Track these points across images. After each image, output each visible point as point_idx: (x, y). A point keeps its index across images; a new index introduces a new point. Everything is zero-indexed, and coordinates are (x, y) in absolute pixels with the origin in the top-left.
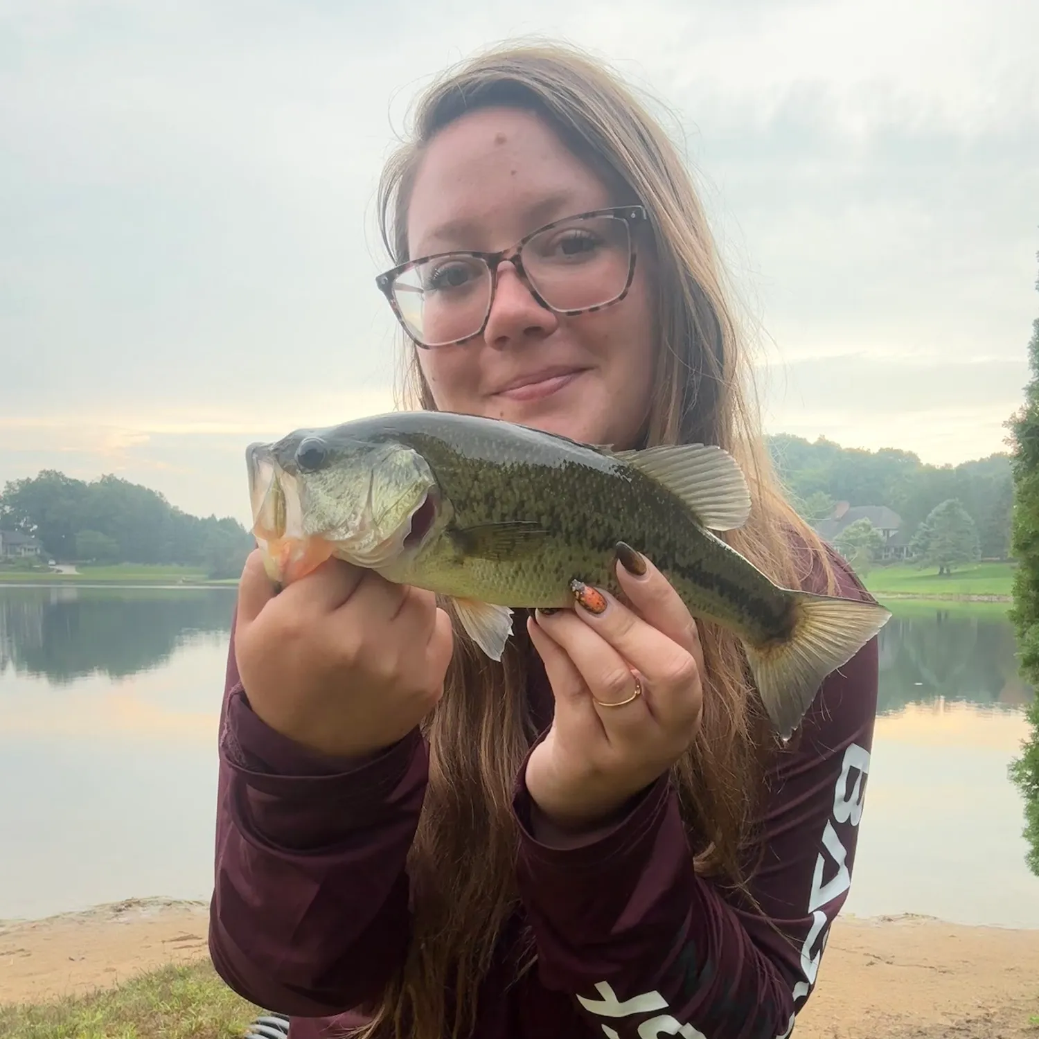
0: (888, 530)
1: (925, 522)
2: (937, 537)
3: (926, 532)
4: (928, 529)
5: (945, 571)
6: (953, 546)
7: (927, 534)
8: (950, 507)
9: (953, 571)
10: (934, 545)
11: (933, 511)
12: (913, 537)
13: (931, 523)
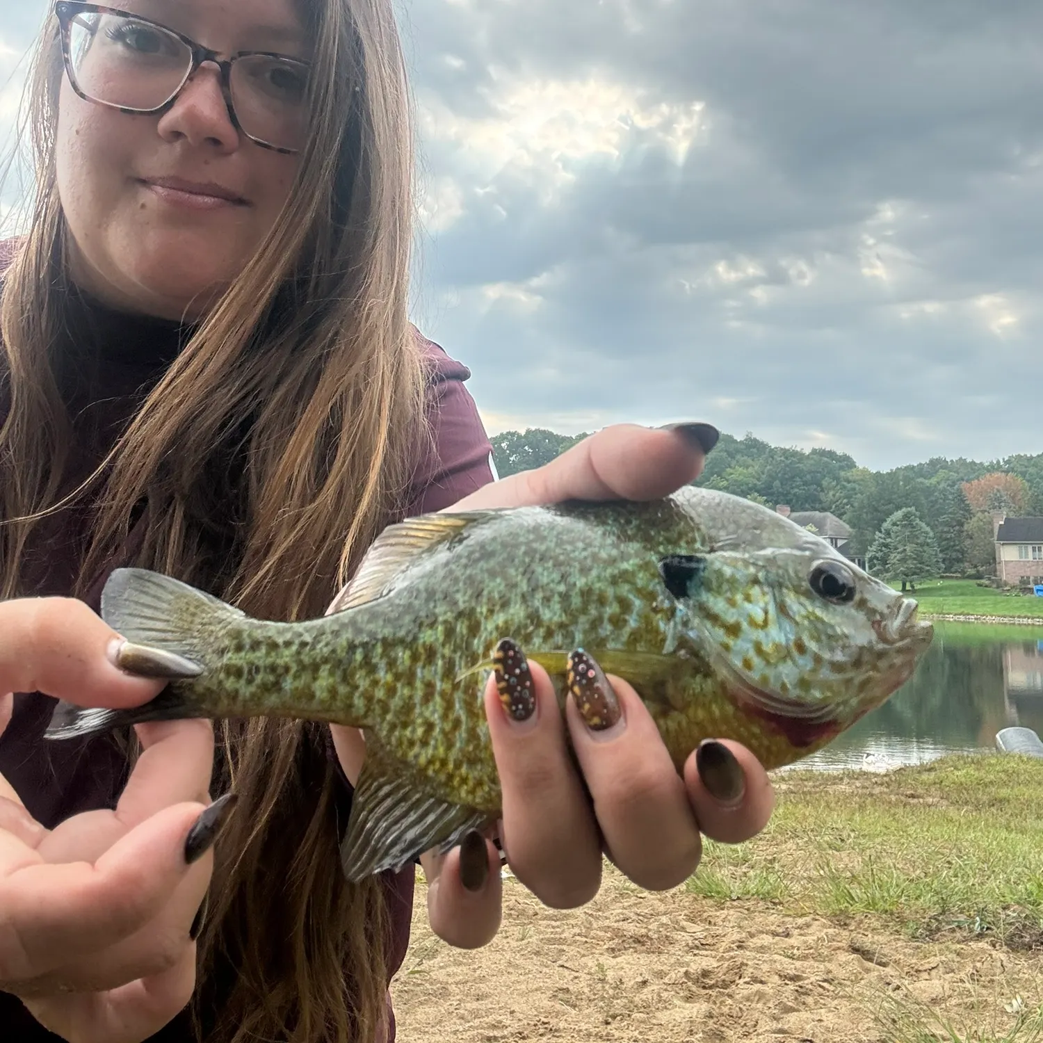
0: (836, 539)
1: (880, 532)
2: (896, 549)
3: (883, 543)
4: (885, 539)
5: (908, 587)
6: (915, 559)
7: (886, 546)
8: (906, 516)
9: (917, 587)
10: (894, 557)
11: (889, 520)
12: (869, 548)
13: (888, 533)
